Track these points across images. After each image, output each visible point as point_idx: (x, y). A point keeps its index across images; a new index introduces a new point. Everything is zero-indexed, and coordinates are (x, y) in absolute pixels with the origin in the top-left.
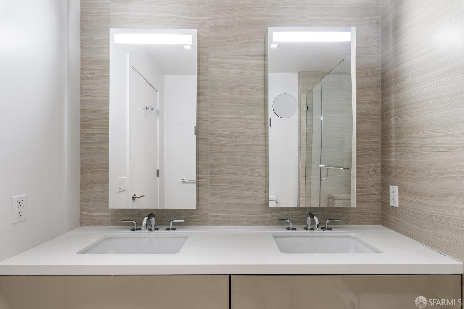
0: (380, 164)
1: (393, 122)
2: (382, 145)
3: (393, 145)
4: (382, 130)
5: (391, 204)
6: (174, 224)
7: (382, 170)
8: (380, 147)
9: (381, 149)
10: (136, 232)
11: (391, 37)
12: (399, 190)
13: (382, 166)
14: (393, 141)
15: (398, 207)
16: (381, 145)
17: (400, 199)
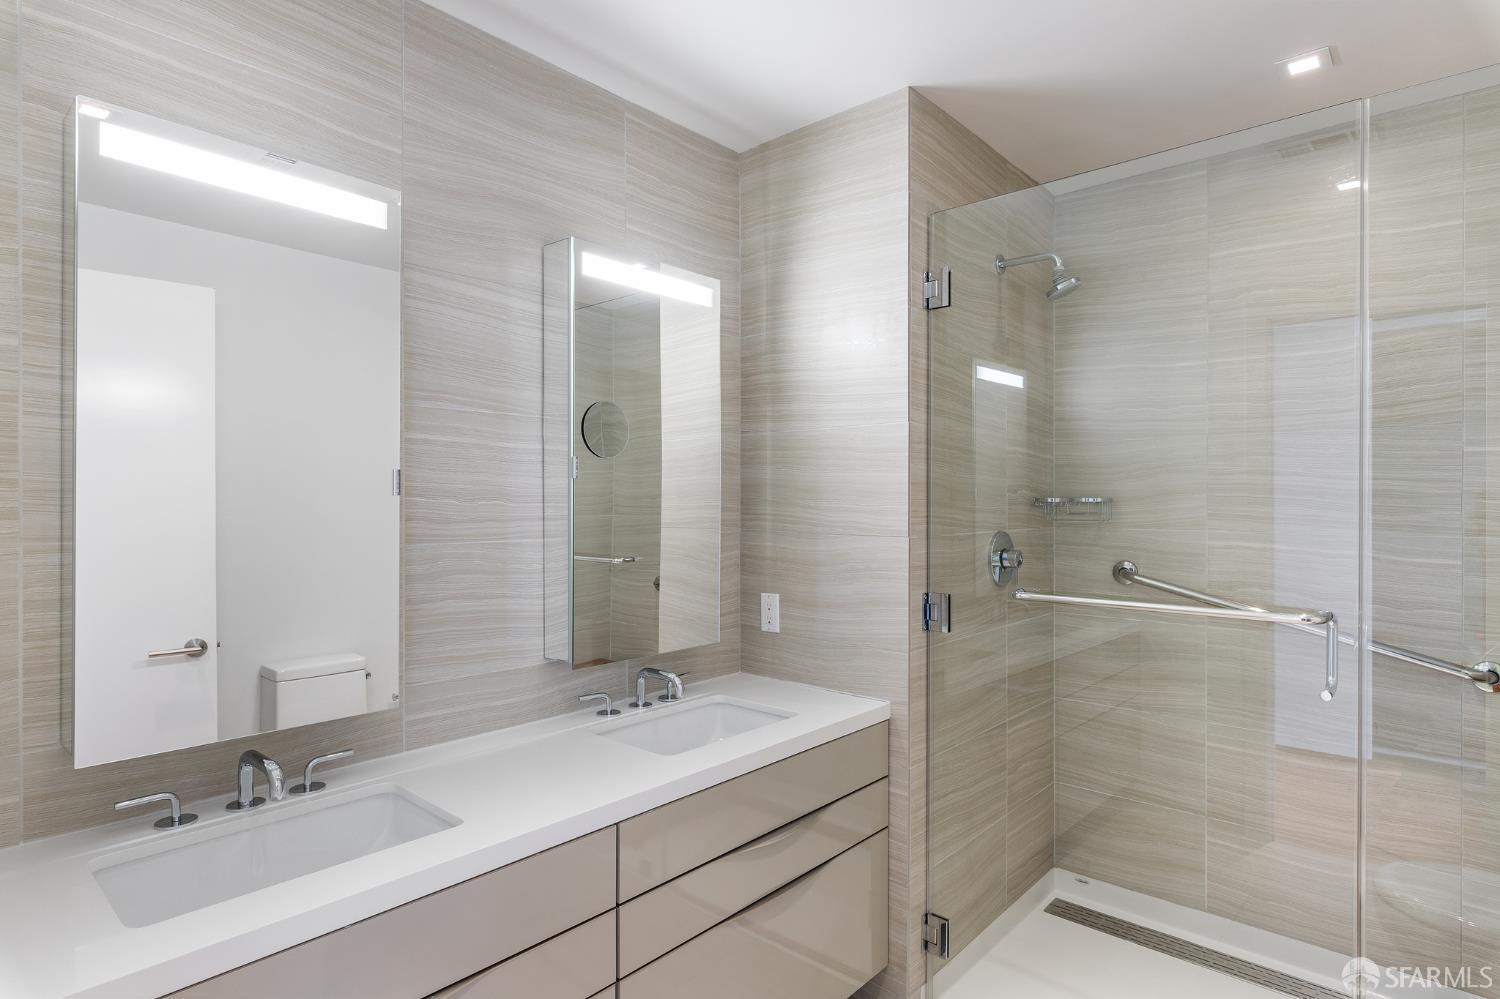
0: (737, 552)
1: (768, 474)
2: (742, 514)
3: (769, 517)
4: (742, 486)
5: (765, 627)
6: (316, 769)
7: (743, 564)
8: (739, 517)
9: (740, 523)
10: (178, 829)
11: (764, 313)
12: (781, 601)
13: (743, 556)
14: (769, 509)
15: (778, 631)
16: (739, 513)
17: (782, 616)
